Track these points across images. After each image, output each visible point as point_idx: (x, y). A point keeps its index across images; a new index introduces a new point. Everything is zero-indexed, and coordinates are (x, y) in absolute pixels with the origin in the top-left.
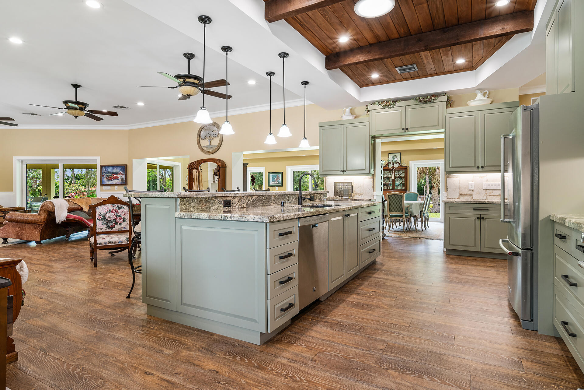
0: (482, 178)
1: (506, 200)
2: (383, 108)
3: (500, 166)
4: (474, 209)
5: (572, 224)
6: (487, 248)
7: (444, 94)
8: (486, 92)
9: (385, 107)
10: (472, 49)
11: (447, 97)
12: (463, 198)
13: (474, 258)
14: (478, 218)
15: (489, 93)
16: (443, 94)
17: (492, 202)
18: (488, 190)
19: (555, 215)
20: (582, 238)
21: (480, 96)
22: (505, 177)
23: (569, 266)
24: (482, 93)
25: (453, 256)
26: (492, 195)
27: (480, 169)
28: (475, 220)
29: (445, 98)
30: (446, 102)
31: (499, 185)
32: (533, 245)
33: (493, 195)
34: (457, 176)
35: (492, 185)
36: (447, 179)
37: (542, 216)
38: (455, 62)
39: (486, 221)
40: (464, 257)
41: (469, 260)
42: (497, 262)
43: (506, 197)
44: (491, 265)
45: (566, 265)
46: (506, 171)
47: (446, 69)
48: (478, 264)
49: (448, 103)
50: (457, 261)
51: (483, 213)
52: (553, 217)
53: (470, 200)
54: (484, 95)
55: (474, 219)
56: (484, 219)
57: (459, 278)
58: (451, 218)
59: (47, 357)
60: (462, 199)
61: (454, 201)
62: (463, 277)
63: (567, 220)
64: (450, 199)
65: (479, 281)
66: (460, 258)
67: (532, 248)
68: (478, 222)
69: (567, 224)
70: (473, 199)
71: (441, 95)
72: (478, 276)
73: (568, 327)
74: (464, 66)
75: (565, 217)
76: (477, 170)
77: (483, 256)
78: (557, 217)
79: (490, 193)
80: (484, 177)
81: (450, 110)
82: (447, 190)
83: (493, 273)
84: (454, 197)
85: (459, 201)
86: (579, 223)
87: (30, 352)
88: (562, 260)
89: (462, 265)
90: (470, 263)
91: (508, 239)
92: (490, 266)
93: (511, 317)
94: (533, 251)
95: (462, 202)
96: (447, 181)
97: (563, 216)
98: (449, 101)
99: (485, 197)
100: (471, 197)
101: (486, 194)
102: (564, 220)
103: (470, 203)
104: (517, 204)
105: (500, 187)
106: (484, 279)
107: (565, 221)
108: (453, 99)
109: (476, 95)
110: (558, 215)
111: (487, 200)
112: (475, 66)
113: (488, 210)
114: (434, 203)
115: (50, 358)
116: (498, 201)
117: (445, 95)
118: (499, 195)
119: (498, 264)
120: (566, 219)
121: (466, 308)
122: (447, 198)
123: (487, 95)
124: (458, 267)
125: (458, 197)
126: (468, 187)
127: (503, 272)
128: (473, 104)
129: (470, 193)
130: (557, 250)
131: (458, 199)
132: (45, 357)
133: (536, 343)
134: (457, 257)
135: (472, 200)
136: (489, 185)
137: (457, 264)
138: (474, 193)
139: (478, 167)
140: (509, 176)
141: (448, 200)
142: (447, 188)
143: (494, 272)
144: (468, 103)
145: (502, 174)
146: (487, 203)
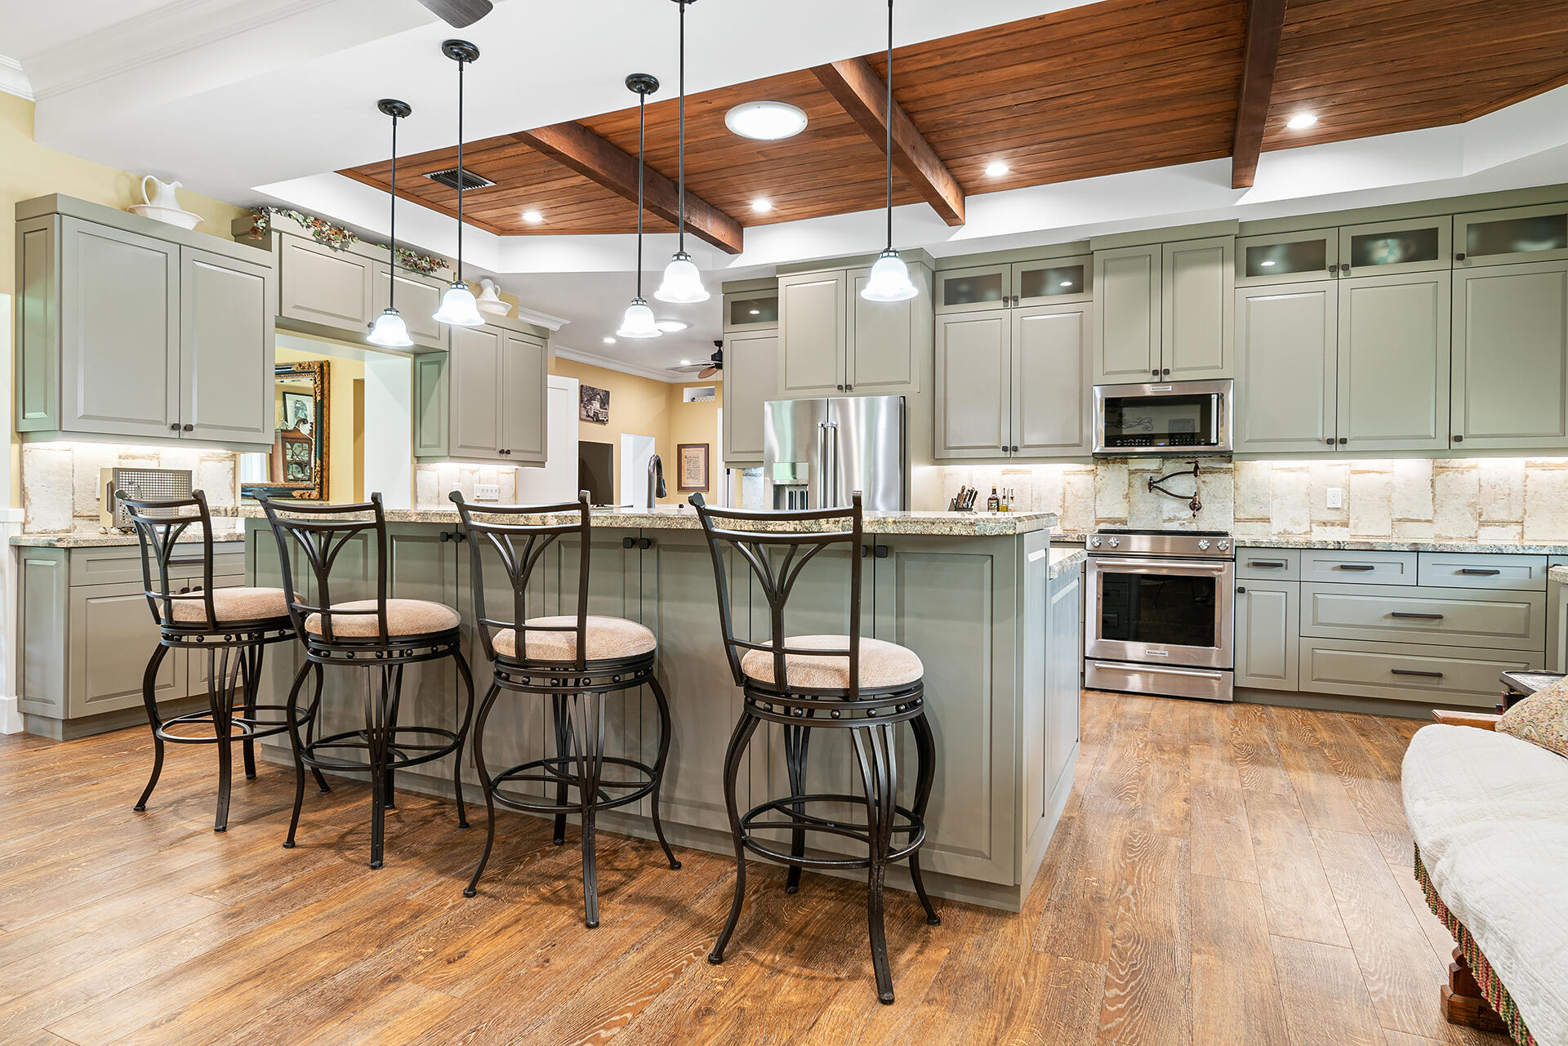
2: (314, 239)
9: (320, 238)
59: (1371, 970)
80: (475, 472)
87: (1398, 1013)
115: (1366, 962)
132: (1373, 975)
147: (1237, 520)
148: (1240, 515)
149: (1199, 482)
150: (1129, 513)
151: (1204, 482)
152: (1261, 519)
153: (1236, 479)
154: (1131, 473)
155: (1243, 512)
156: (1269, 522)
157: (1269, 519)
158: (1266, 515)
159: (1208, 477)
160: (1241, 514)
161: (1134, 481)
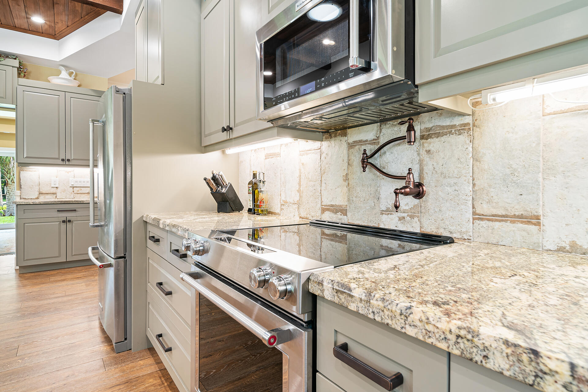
0: (68, 173)
1: (96, 198)
3: (89, 160)
4: (58, 211)
5: (168, 225)
6: (74, 255)
7: (15, 57)
8: (73, 73)
10: (54, 8)
11: (20, 62)
12: (44, 197)
13: (58, 271)
14: (64, 222)
15: (76, 74)
16: (12, 57)
17: (80, 201)
18: (76, 187)
19: (148, 215)
20: (183, 245)
21: (64, 74)
22: (94, 173)
23: (163, 271)
24: (68, 71)
25: (29, 275)
26: (80, 193)
27: (66, 162)
28: (60, 224)
29: (16, 63)
30: (18, 69)
31: (88, 182)
32: (126, 252)
33: (82, 194)
34: (33, 169)
35: (80, 182)
36: (20, 173)
37: (135, 218)
38: (30, 17)
39: (73, 224)
40: (45, 273)
41: (52, 275)
42: (86, 270)
43: (96, 195)
44: (79, 275)
45: (160, 271)
46: (95, 166)
47: (17, 22)
48: (63, 278)
49: (21, 71)
50: (35, 281)
51: (69, 215)
52: (146, 218)
53: (53, 200)
54: (70, 74)
55: (58, 223)
56: (70, 222)
57: (35, 306)
58: (26, 224)
60: (42, 199)
61: (31, 202)
62: (41, 303)
63: (161, 222)
64: (25, 199)
65: (64, 302)
66: (39, 275)
67: (125, 255)
68: (63, 226)
69: (161, 226)
70: (58, 198)
71: (10, 57)
72: (63, 295)
73: (162, 338)
74: (44, 29)
75: (158, 218)
76: (62, 163)
77: (69, 265)
78: (150, 218)
79: (78, 191)
80: (70, 172)
81: (23, 81)
82: (21, 187)
83: (82, 286)
84: (31, 196)
85: (37, 201)
86: (175, 225)
88: (155, 265)
89: (42, 285)
90: (52, 279)
91: (98, 246)
92: (78, 278)
93: (103, 342)
94: (127, 258)
95: (42, 203)
96: (21, 176)
97: (156, 216)
98: (22, 68)
99: (72, 196)
100: (55, 196)
101: (73, 191)
102: (157, 221)
103: (53, 203)
104: (108, 202)
105: (89, 184)
106: (70, 298)
107: (159, 222)
108: (29, 69)
109: (59, 73)
110: (152, 216)
111: (74, 199)
112: (58, 35)
113: (75, 210)
114: (9, 204)
116: (87, 199)
117: (15, 59)
118: (88, 193)
119: (87, 272)
120: (160, 220)
121: (43, 353)
122: (21, 199)
123: (74, 76)
124: (36, 289)
125: (36, 196)
126: (51, 184)
127: (93, 281)
128: (55, 81)
129: (54, 190)
130: (149, 254)
131: (37, 198)
133: (131, 368)
134: (36, 274)
135: (56, 200)
136: (76, 182)
137: (36, 284)
138: (58, 191)
139: (63, 160)
140: (99, 171)
141: (22, 200)
142: (21, 185)
143: (83, 284)
144: (50, 78)
145: (90, 170)
146: (74, 203)
147: (478, 217)
148: (484, 208)
149: (423, 152)
150: (349, 200)
151: (428, 152)
152: (521, 217)
153: (476, 142)
154: (351, 146)
155: (488, 202)
156: (538, 224)
157: (538, 218)
158: (531, 208)
159: (434, 144)
160: (485, 206)
161: (352, 158)
